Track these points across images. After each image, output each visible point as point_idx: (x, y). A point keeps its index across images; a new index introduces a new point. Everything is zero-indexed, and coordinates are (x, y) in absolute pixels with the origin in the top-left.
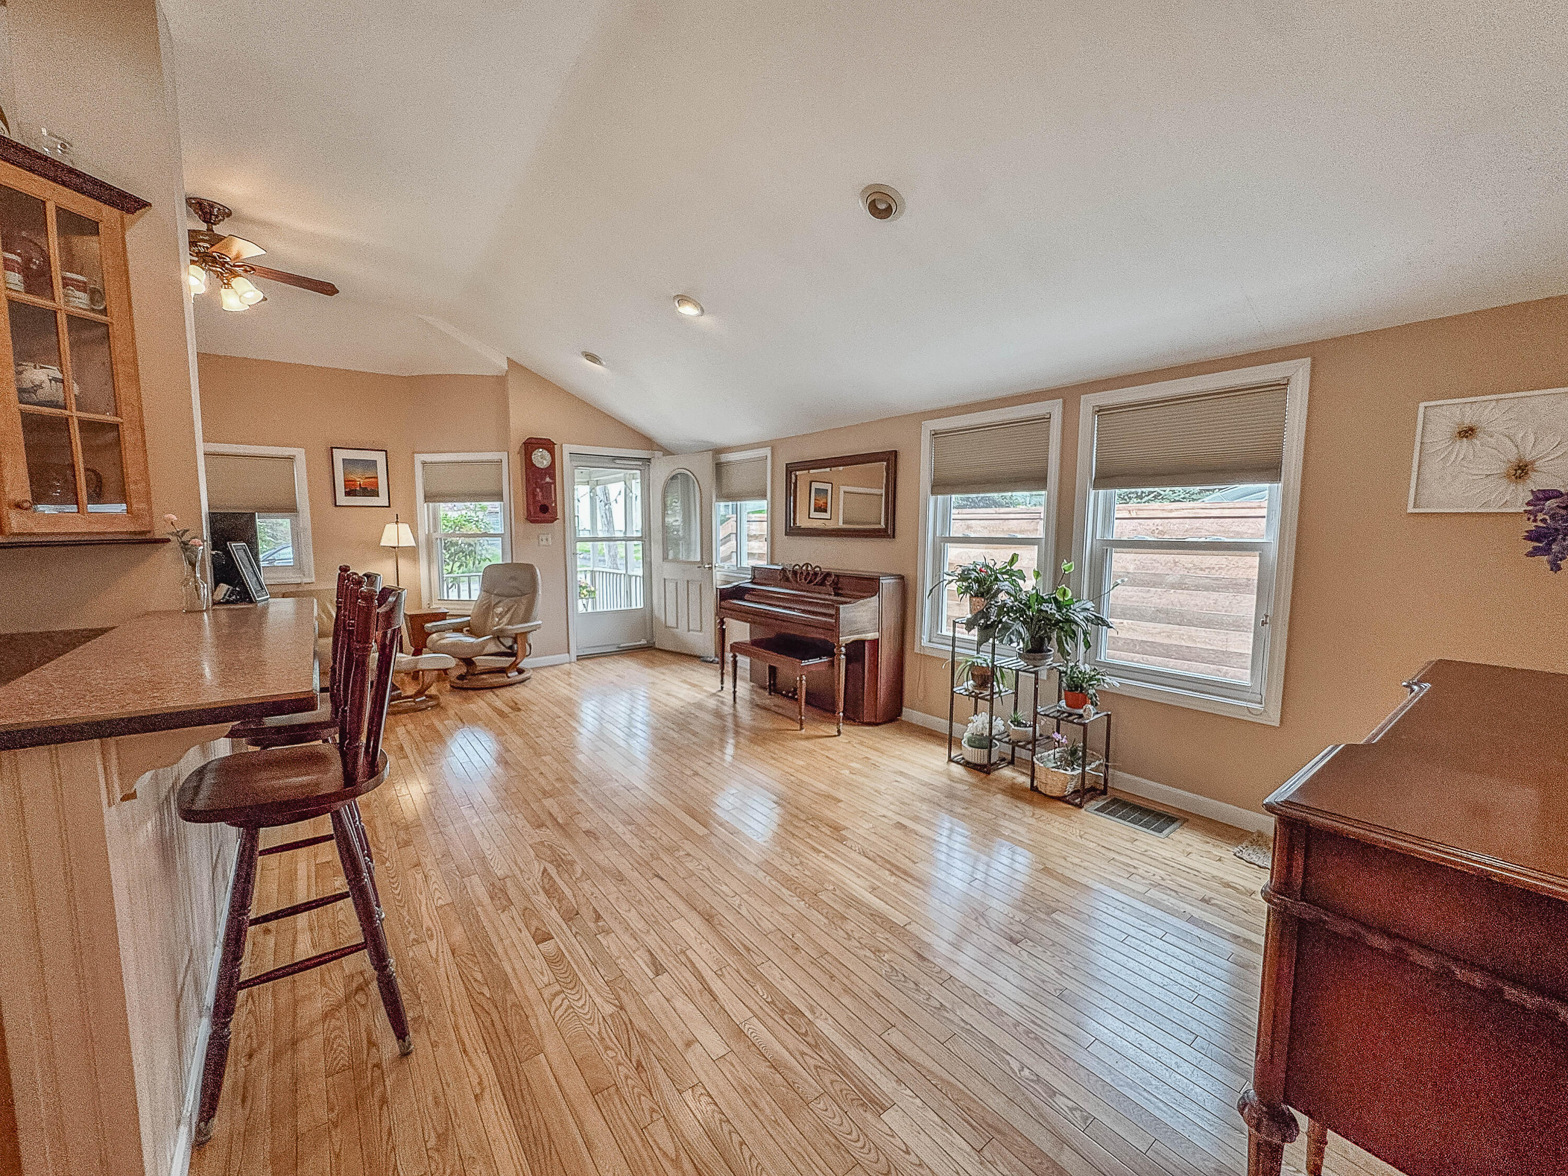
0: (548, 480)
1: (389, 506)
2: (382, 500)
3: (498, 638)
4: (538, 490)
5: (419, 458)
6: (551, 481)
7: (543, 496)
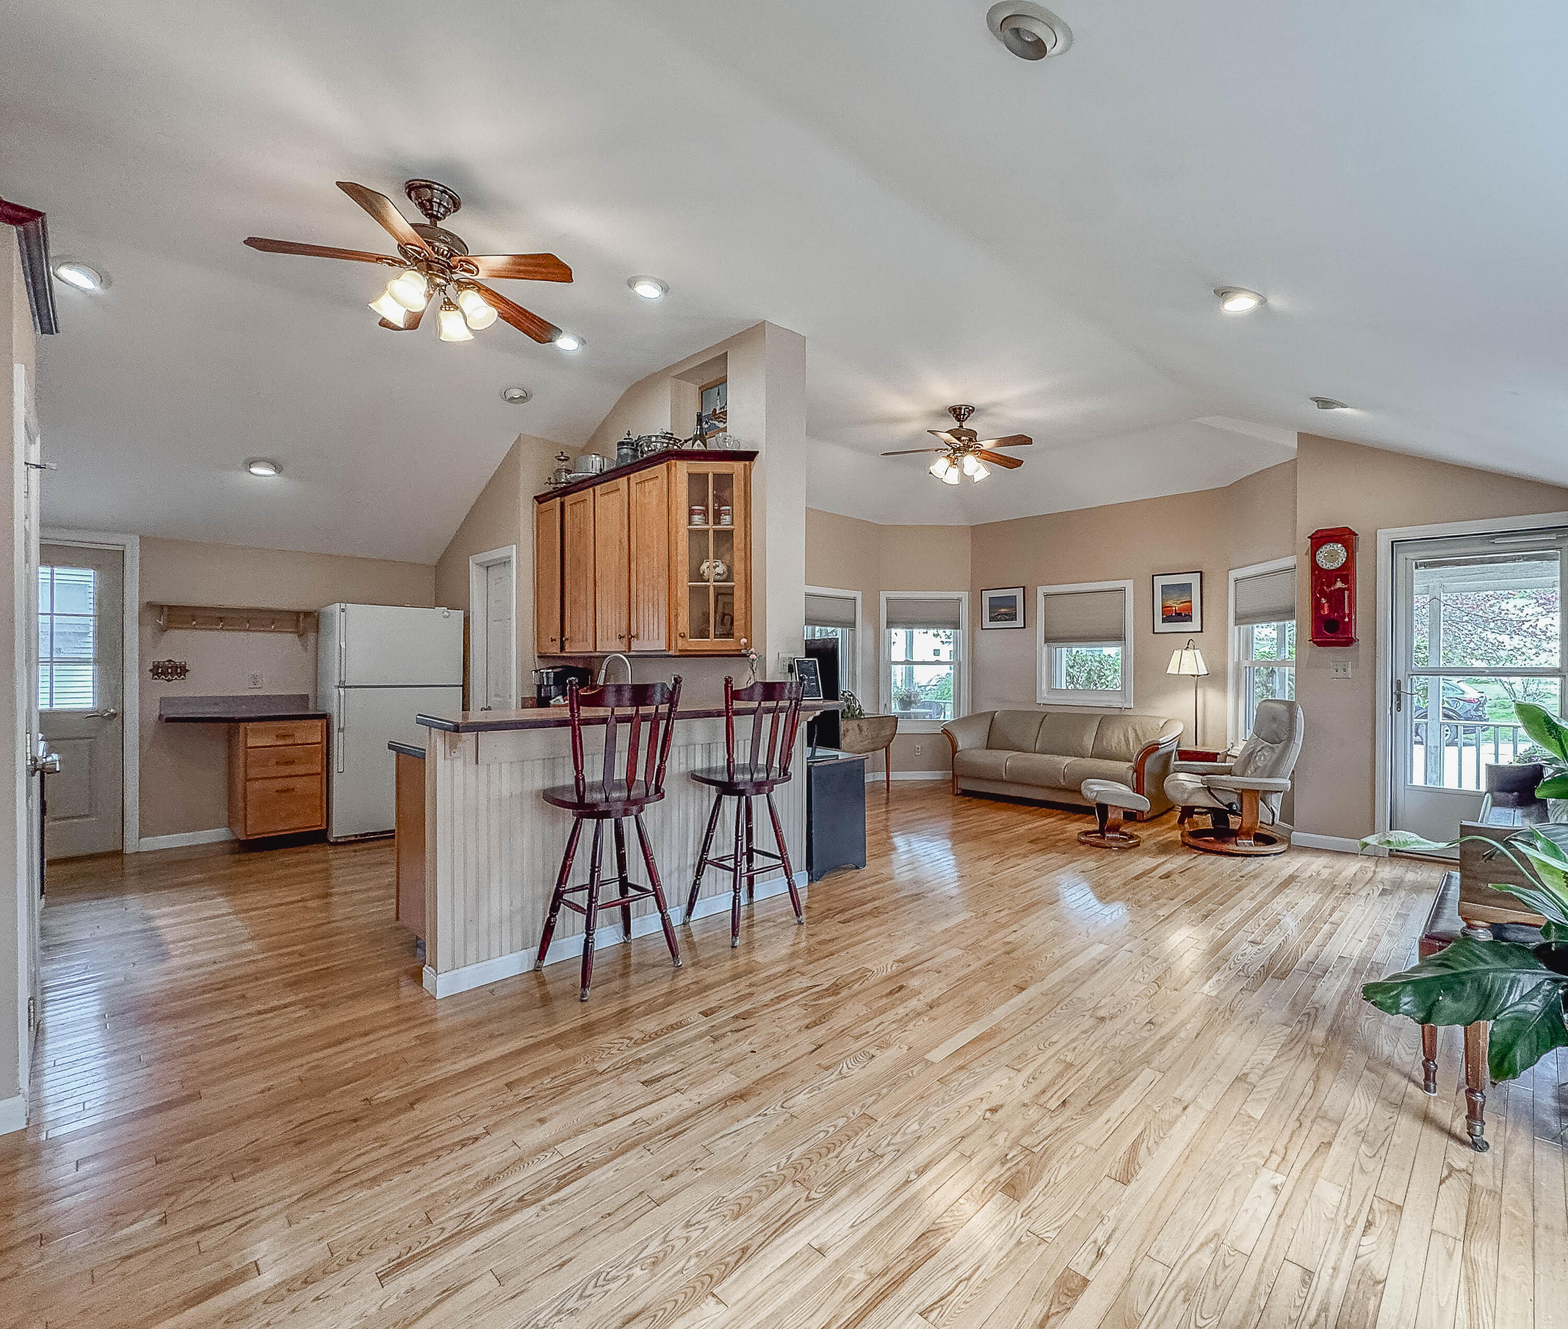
0: (1339, 585)
1: (1202, 631)
2: (1195, 625)
3: (1209, 789)
4: (1323, 600)
5: (1234, 574)
6: (1343, 586)
7: (1330, 607)
